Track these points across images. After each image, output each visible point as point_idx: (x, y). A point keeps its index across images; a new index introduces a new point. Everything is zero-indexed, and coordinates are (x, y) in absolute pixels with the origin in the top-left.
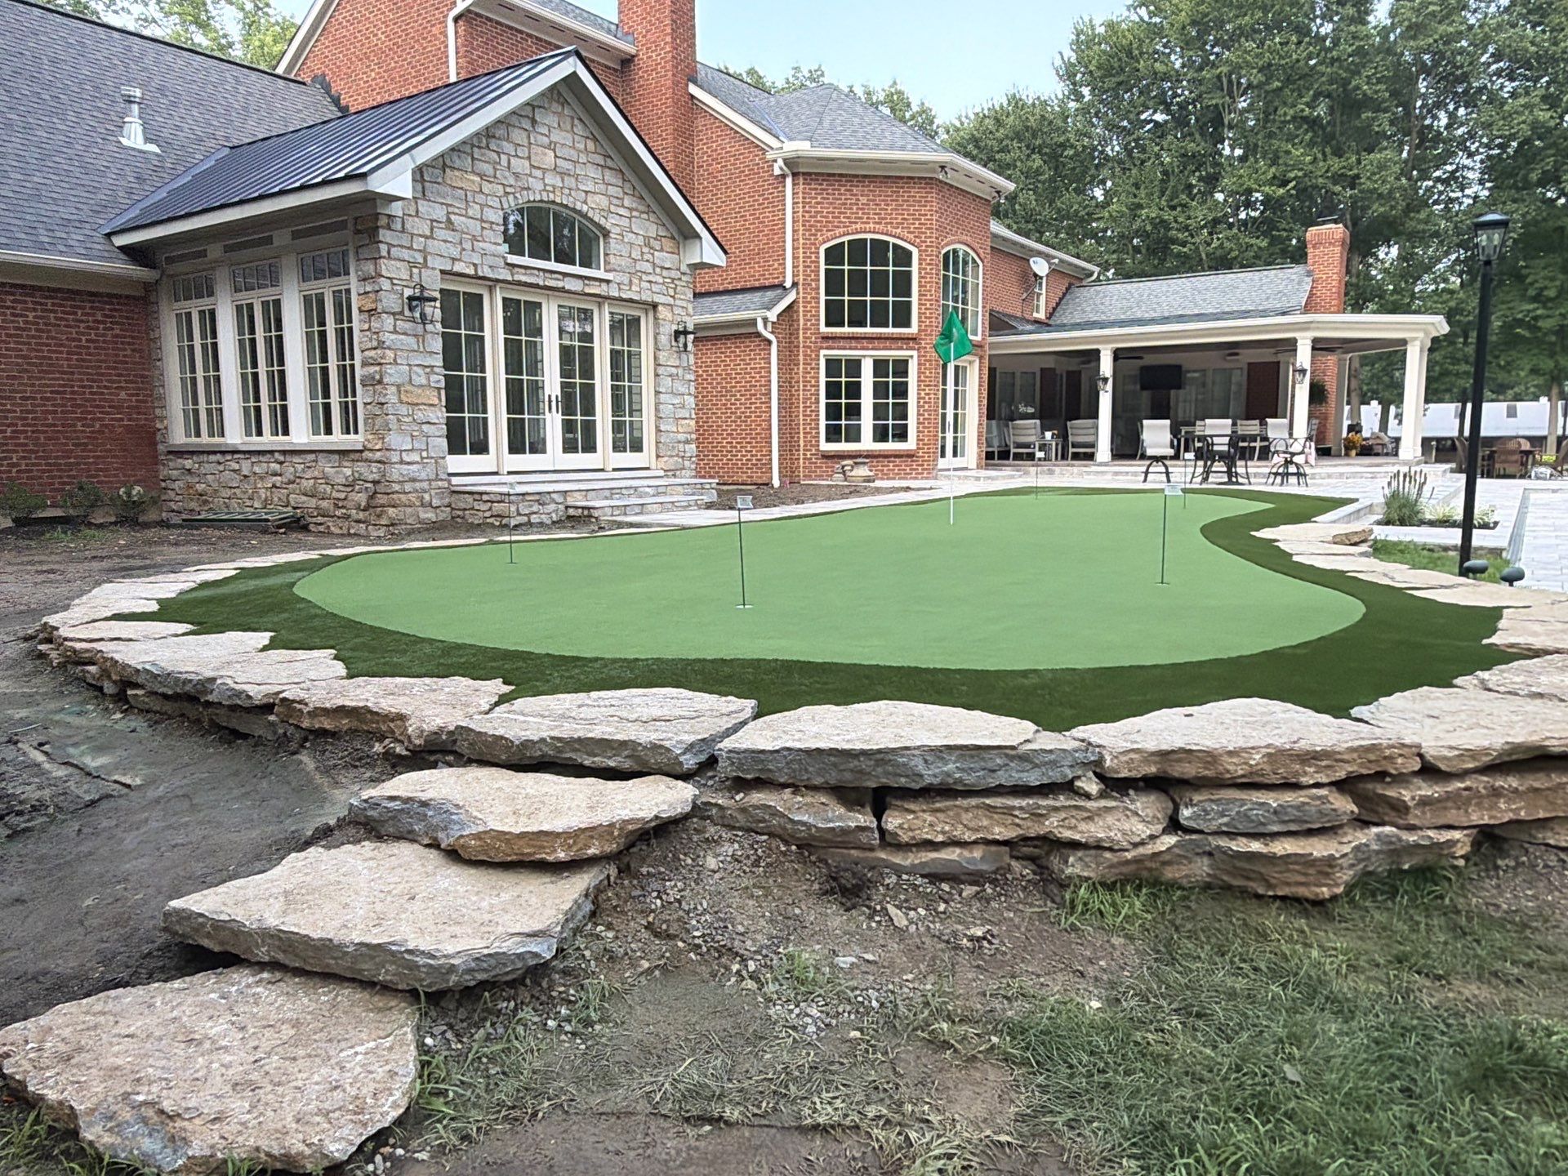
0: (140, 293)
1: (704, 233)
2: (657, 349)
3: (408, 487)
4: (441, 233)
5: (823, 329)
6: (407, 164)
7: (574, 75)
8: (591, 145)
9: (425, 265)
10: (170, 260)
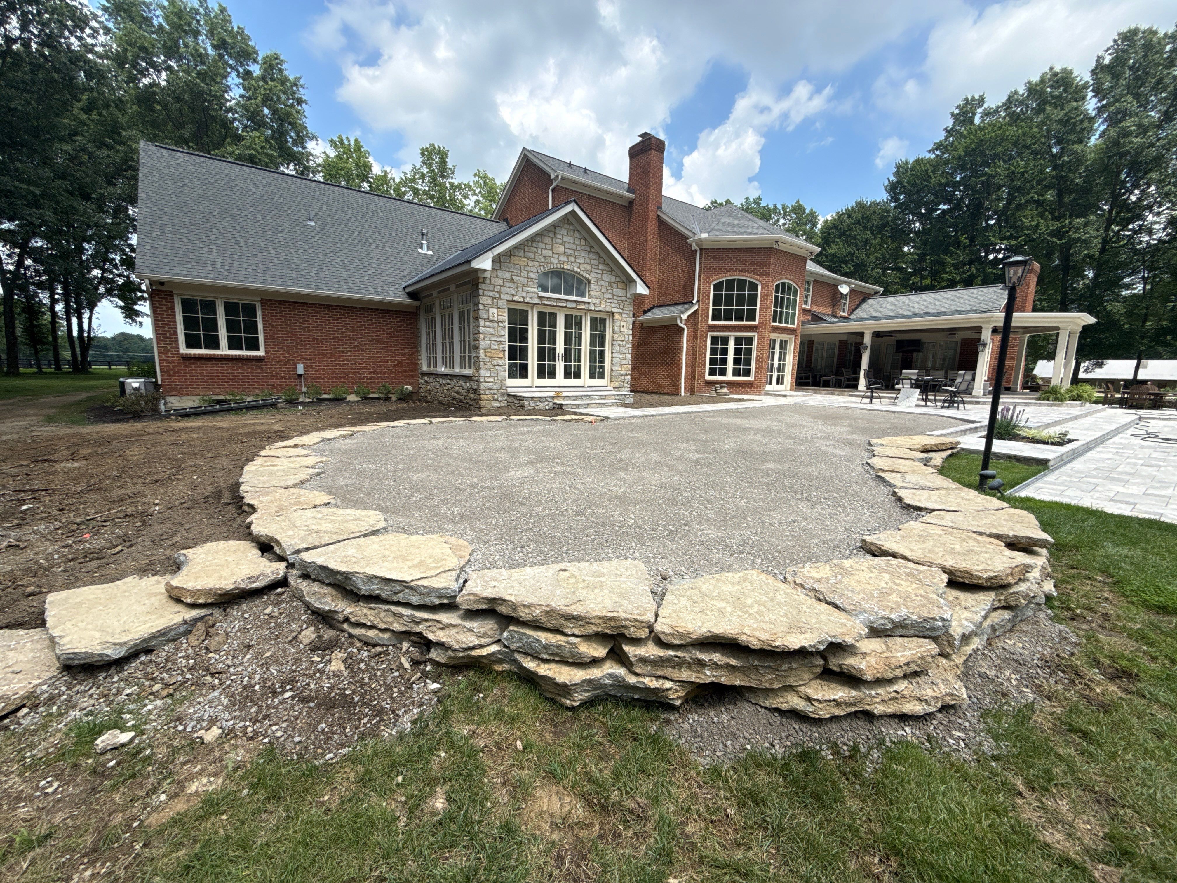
0: (414, 310)
1: (638, 280)
2: (613, 333)
3: (487, 392)
4: (508, 284)
5: (710, 322)
6: (490, 255)
7: (573, 211)
8: (583, 242)
9: (500, 298)
10: (424, 297)
